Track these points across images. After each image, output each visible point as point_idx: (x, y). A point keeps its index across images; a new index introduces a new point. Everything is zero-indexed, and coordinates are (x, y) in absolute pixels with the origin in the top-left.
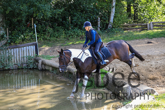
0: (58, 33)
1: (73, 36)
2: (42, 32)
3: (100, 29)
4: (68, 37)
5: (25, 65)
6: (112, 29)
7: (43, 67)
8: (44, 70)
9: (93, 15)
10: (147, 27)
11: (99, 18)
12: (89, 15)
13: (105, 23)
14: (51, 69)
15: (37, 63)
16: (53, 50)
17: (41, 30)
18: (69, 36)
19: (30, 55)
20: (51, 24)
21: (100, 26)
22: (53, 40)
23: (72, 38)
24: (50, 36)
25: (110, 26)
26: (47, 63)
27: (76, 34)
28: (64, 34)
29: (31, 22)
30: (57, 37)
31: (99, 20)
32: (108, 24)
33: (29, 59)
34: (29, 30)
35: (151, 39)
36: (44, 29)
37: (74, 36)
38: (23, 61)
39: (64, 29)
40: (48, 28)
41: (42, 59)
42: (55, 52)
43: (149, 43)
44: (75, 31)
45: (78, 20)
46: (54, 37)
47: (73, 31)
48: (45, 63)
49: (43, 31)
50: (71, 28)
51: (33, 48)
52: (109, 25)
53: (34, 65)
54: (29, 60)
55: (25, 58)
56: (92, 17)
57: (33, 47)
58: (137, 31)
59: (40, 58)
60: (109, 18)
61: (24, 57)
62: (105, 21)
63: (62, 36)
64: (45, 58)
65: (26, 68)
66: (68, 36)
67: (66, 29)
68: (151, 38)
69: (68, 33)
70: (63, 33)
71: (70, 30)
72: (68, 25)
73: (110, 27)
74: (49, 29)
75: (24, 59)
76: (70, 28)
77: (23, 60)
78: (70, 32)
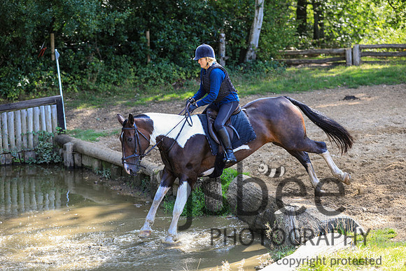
0: (119, 72)
1: (155, 80)
2: (78, 71)
3: (227, 61)
4: (144, 83)
5: (30, 155)
6: (257, 63)
7: (76, 161)
8: (78, 168)
9: (208, 28)
10: (345, 59)
11: (223, 35)
12: (199, 26)
13: (238, 48)
14: (96, 164)
15: (61, 151)
16: (105, 115)
17: (73, 64)
18: (147, 80)
19: (45, 129)
20: (102, 48)
21: (226, 55)
22: (105, 90)
23: (154, 85)
24: (98, 81)
25: (252, 54)
26: (85, 150)
27: (164, 75)
28: (133, 74)
29: (49, 45)
30: (115, 83)
31: (223, 39)
32: (247, 50)
33: (42, 140)
34: (44, 64)
35: (356, 88)
36: (81, 61)
37: (160, 81)
38: (25, 145)
39: (132, 63)
40: (93, 59)
41: (75, 140)
42: (108, 122)
43: (348, 98)
44: (160, 66)
45: (169, 39)
46: (108, 82)
47: (156, 67)
48: (82, 151)
49: (80, 68)
50: (151, 59)
51: (52, 110)
52: (249, 53)
53: (55, 154)
54: (41, 143)
55: (31, 137)
56: (204, 32)
57: (51, 108)
58: (320, 68)
59: (70, 136)
60: (249, 34)
61: (28, 134)
62: (238, 41)
63: (129, 79)
64: (83, 137)
65: (33, 163)
66: (143, 80)
67: (138, 63)
68: (354, 85)
69: (143, 73)
70: (130, 73)
71: (148, 65)
72: (145, 52)
73: (250, 58)
74: (95, 62)
75: (28, 140)
76: (149, 60)
77: (25, 141)
78: (147, 70)
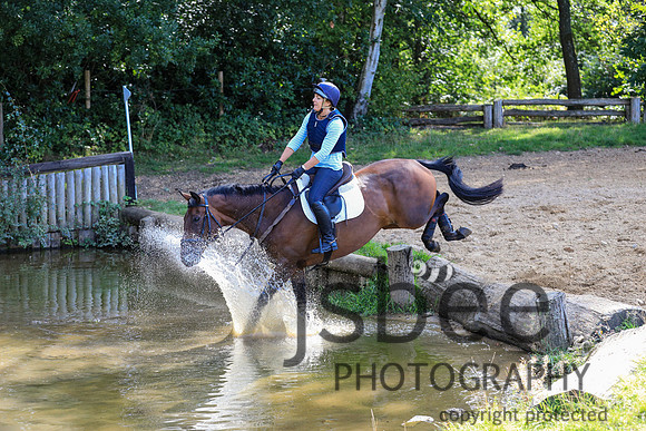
0: (183, 127)
1: (235, 139)
4: (220, 143)
5: (86, 235)
10: (483, 118)
15: (130, 229)
18: (223, 138)
19: (108, 199)
22: (167, 151)
23: (234, 146)
24: (155, 139)
30: (179, 143)
32: (355, 102)
33: (105, 214)
34: (77, 114)
35: (518, 155)
37: (241, 140)
38: (80, 221)
40: (145, 108)
41: (156, 213)
44: (240, 121)
46: (170, 140)
50: (225, 111)
53: (123, 235)
54: (104, 218)
55: (89, 209)
57: (117, 169)
59: (146, 209)
60: (359, 79)
61: (84, 205)
64: (166, 210)
65: (91, 246)
66: (218, 139)
67: (207, 116)
68: (515, 151)
71: (223, 119)
72: (217, 100)
74: (149, 113)
75: (84, 214)
77: (80, 215)
78: (223, 125)
